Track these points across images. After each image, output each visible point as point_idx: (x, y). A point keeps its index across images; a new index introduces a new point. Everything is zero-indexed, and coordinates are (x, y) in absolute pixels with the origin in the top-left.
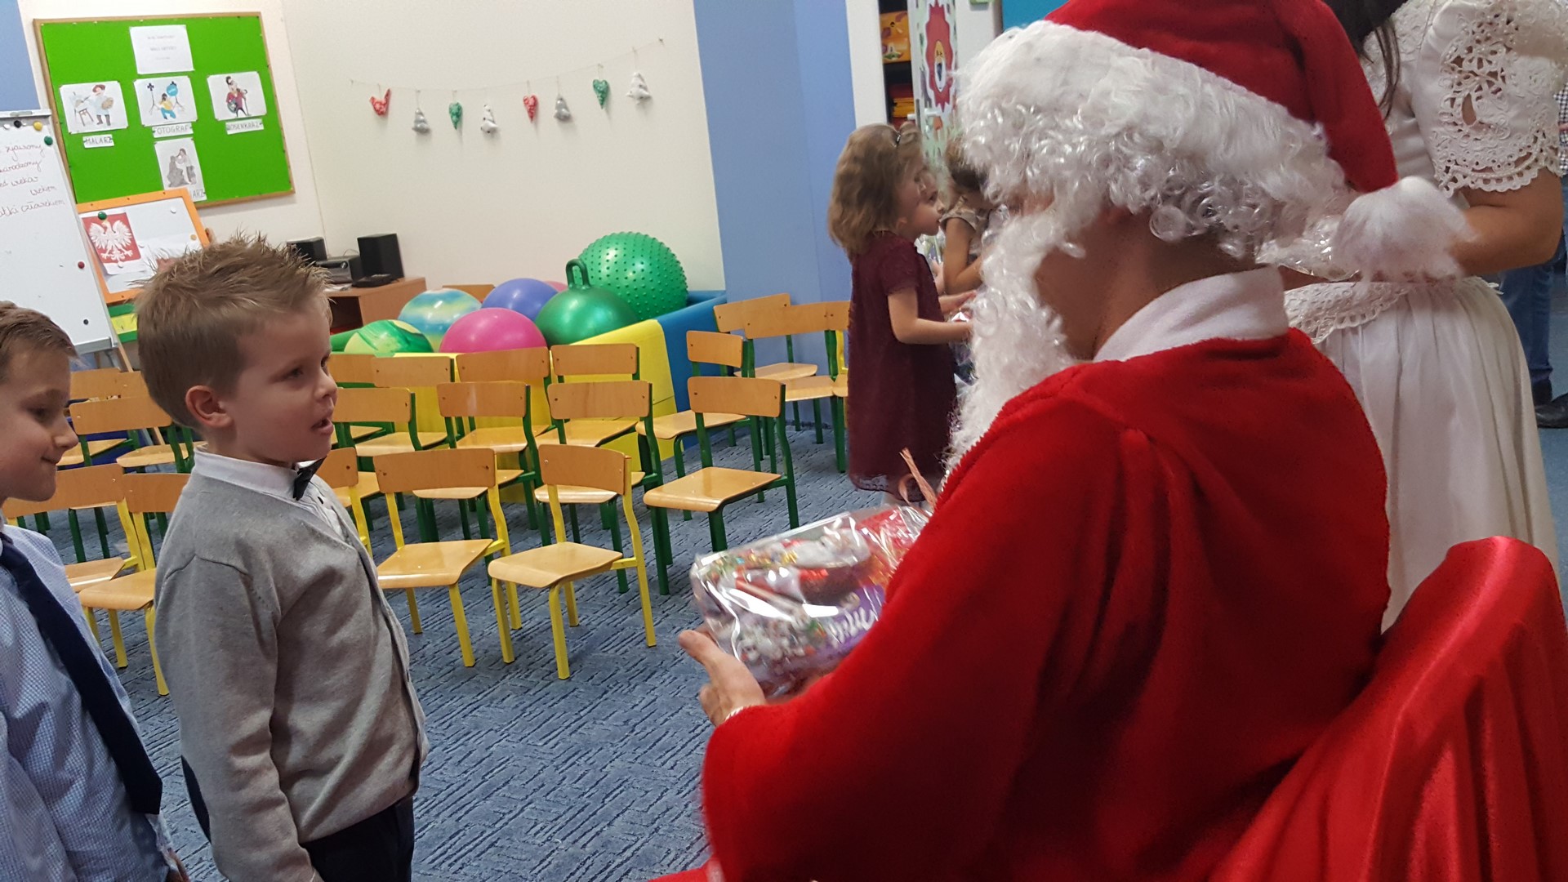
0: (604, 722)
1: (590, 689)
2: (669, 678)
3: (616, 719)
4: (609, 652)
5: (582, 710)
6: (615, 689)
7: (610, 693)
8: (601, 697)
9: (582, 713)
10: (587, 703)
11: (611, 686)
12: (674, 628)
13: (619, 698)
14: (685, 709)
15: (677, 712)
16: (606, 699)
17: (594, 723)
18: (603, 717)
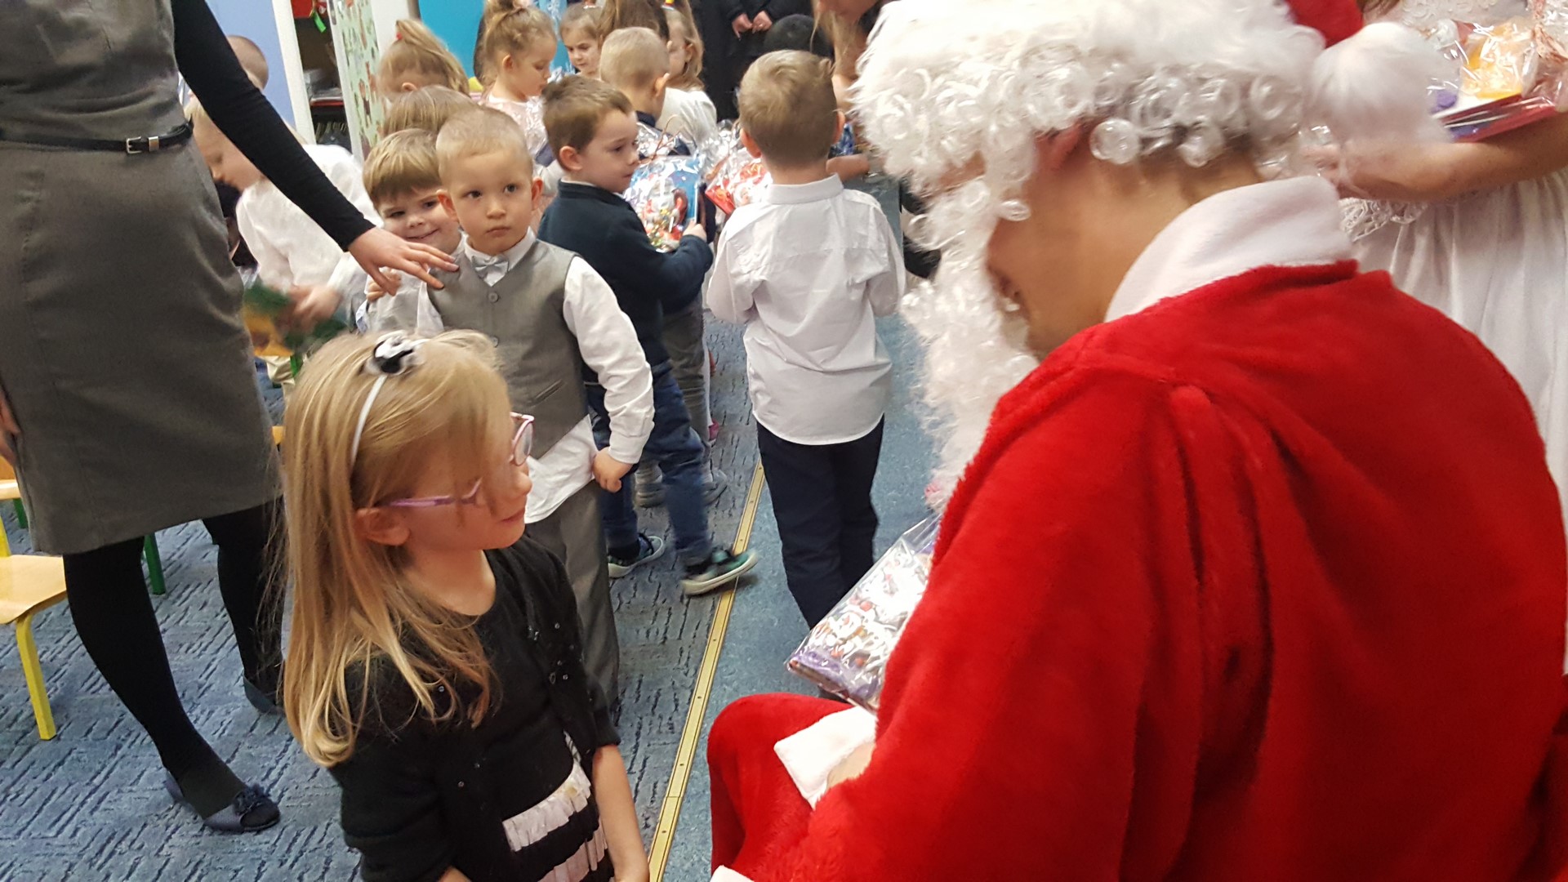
0: (134, 788)
1: (96, 747)
2: (202, 712)
3: (150, 781)
4: (100, 691)
5: (94, 777)
6: (130, 740)
7: (125, 746)
8: (114, 755)
9: (96, 781)
10: (98, 767)
11: (123, 737)
12: (181, 646)
13: (142, 752)
14: (243, 750)
15: (233, 756)
16: (123, 757)
17: (119, 791)
18: (131, 781)
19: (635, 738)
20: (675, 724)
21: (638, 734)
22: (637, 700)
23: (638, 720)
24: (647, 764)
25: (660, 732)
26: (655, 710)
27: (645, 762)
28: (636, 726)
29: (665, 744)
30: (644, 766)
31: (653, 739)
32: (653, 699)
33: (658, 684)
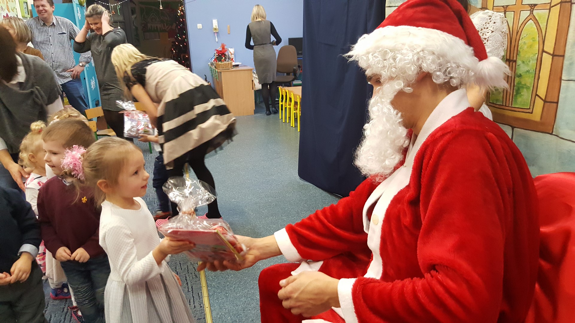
19: (185, 281)
20: (197, 275)
21: (186, 280)
22: (181, 269)
23: (185, 275)
24: (193, 288)
25: (193, 278)
26: (189, 272)
27: (192, 287)
28: (184, 277)
29: (196, 281)
30: (192, 289)
31: (192, 280)
32: (187, 269)
33: (186, 264)
